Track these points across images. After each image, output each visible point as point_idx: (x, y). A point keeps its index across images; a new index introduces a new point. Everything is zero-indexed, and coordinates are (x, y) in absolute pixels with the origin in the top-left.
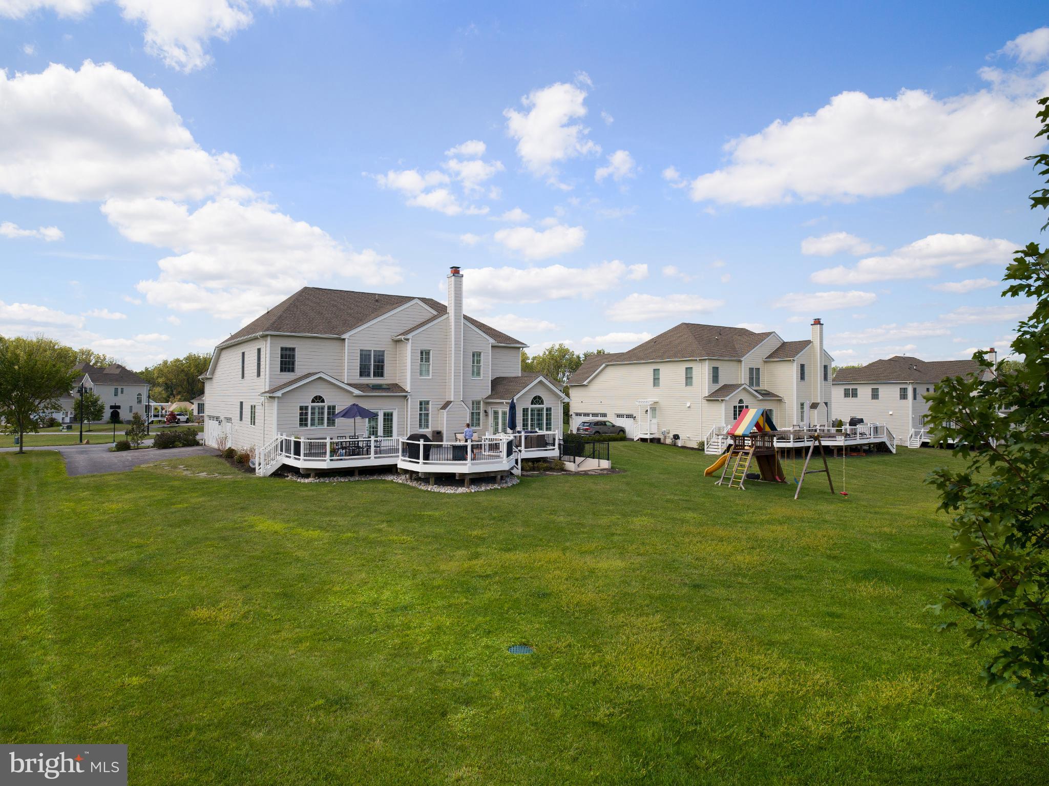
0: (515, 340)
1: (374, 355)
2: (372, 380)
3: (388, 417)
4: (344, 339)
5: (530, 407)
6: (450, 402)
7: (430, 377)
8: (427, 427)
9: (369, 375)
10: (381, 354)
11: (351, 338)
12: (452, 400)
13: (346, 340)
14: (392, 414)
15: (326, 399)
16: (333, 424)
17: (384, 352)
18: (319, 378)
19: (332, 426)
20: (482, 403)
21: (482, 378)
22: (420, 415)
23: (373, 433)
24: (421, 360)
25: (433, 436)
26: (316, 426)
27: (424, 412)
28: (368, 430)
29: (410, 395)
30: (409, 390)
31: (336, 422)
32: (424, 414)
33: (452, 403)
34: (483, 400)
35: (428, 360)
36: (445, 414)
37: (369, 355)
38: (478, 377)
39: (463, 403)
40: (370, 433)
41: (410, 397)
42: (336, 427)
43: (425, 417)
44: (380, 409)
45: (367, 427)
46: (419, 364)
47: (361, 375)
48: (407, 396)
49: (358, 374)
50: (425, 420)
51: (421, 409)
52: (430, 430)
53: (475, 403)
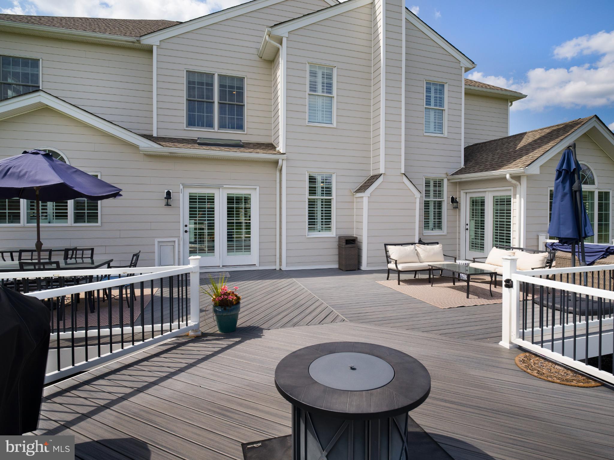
1: (221, 86)
2: (216, 133)
3: (239, 205)
4: (149, 50)
6: (375, 178)
7: (334, 126)
8: (329, 229)
9: (210, 124)
10: (235, 83)
11: (162, 44)
12: (382, 171)
13: (155, 49)
14: (247, 200)
15: (70, 160)
16: (93, 217)
17: (242, 79)
18: (46, 109)
19: (88, 222)
20: (445, 182)
21: (446, 134)
22: (312, 204)
23: (201, 238)
24: (313, 88)
25: (340, 247)
26: (48, 220)
27: (318, 197)
28: (188, 233)
29: (287, 160)
30: (281, 148)
31: (99, 211)
32: (320, 201)
33: (380, 180)
34: (449, 177)
35: (328, 87)
36: (365, 200)
37: (208, 84)
38: (437, 132)
39: (405, 180)
40: (195, 238)
41: (285, 162)
42: (99, 224)
43: (322, 208)
44: (219, 187)
45: (186, 226)
46: (307, 95)
47: (191, 122)
48: (280, 161)
49: (185, 120)
50: (324, 215)
51: (312, 191)
52: (333, 234)
53: (432, 184)
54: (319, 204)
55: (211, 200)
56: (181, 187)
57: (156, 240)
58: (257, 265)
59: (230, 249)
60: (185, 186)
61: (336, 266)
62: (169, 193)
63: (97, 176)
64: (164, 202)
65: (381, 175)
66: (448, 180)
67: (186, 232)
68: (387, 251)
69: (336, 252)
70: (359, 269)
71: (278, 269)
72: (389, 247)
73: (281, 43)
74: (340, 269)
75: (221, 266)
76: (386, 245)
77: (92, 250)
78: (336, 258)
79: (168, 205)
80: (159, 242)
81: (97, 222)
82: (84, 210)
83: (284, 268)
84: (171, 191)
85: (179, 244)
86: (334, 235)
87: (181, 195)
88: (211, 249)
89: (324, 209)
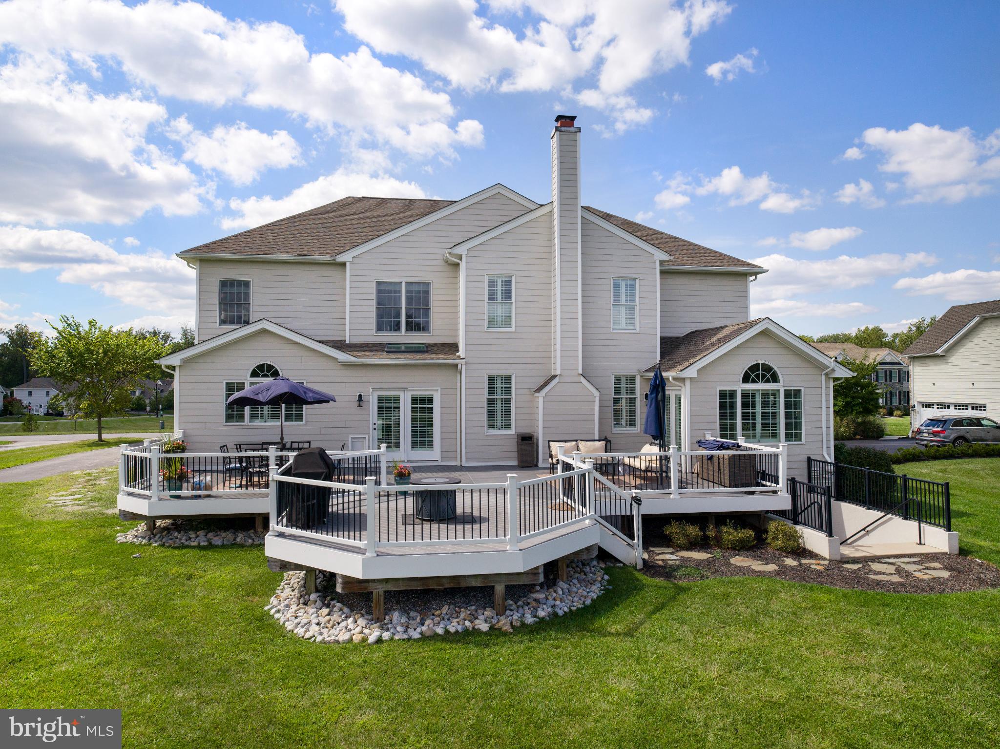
0: (730, 258)
1: (408, 292)
2: (403, 337)
3: (423, 405)
4: (344, 265)
5: (741, 387)
6: (554, 377)
7: (513, 329)
8: (509, 426)
9: (397, 328)
10: (421, 288)
11: (356, 260)
12: (558, 372)
13: (348, 264)
14: (430, 400)
15: (283, 371)
16: (299, 417)
17: (428, 284)
18: (264, 331)
19: (296, 421)
20: (638, 378)
21: (638, 330)
22: (491, 403)
23: (388, 435)
24: (492, 296)
25: (519, 444)
26: (264, 420)
27: (498, 396)
28: (377, 430)
29: (466, 363)
30: (461, 353)
31: (304, 412)
32: (500, 400)
33: (556, 380)
34: (641, 374)
35: (507, 295)
36: (541, 400)
37: (395, 292)
38: (628, 327)
39: (582, 380)
40: (383, 435)
41: (464, 367)
42: (304, 422)
43: (502, 407)
44: (404, 390)
45: (375, 424)
46: (486, 303)
47: (380, 328)
48: (459, 366)
49: (374, 326)
50: (504, 413)
51: (491, 391)
52: (512, 431)
53: (623, 380)
54: (499, 403)
55: (397, 400)
56: (371, 390)
57: (350, 436)
58: (440, 461)
59: (414, 445)
60: (374, 390)
61: (516, 463)
62: (360, 396)
63: (303, 383)
64: (357, 404)
65: (556, 376)
66: (641, 376)
67: (375, 429)
68: (549, 447)
69: (515, 448)
70: (536, 465)
71: (459, 464)
72: (551, 443)
73: (461, 259)
74: (518, 466)
75: (406, 461)
76: (549, 441)
77: (310, 442)
78: (515, 455)
79: (360, 406)
80: (352, 438)
81: (302, 421)
82: (293, 411)
83: (464, 464)
84: (362, 394)
85: (369, 440)
86: (513, 433)
87: (371, 397)
88: (397, 446)
89: (503, 408)
